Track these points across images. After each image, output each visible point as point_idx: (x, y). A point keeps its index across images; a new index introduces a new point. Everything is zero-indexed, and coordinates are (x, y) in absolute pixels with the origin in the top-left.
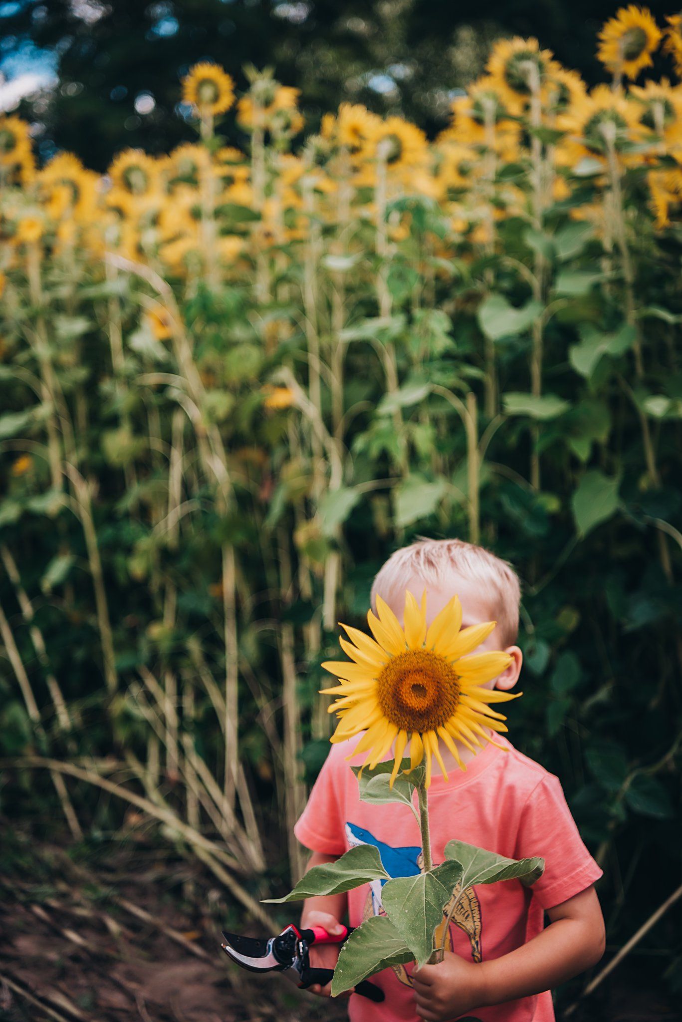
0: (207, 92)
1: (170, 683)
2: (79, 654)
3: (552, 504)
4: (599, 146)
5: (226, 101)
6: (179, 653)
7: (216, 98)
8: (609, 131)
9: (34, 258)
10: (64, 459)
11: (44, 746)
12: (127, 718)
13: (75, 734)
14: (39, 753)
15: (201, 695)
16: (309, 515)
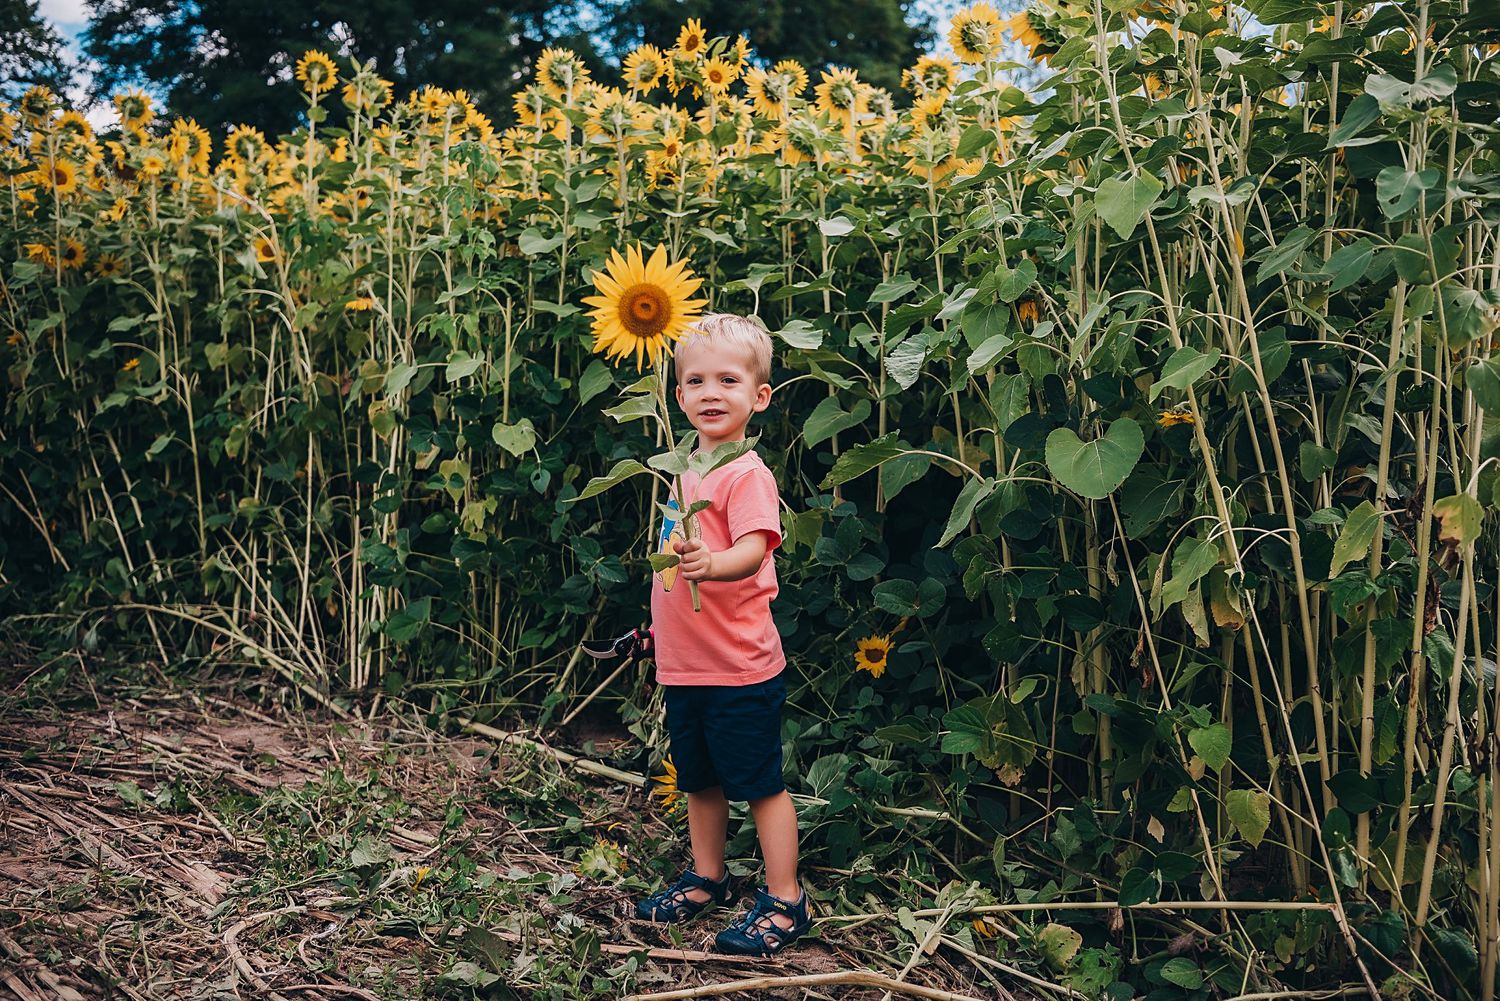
0: (316, 73)
1: (253, 544)
2: (174, 523)
3: (567, 384)
4: (612, 129)
5: (332, 82)
6: (264, 519)
7: (323, 79)
8: (618, 119)
9: (152, 193)
10: (170, 361)
11: (141, 593)
12: (216, 572)
13: (167, 585)
14: (135, 598)
15: (282, 554)
16: (379, 397)
